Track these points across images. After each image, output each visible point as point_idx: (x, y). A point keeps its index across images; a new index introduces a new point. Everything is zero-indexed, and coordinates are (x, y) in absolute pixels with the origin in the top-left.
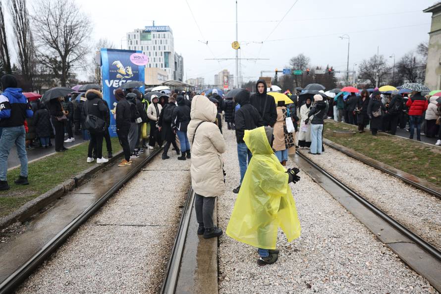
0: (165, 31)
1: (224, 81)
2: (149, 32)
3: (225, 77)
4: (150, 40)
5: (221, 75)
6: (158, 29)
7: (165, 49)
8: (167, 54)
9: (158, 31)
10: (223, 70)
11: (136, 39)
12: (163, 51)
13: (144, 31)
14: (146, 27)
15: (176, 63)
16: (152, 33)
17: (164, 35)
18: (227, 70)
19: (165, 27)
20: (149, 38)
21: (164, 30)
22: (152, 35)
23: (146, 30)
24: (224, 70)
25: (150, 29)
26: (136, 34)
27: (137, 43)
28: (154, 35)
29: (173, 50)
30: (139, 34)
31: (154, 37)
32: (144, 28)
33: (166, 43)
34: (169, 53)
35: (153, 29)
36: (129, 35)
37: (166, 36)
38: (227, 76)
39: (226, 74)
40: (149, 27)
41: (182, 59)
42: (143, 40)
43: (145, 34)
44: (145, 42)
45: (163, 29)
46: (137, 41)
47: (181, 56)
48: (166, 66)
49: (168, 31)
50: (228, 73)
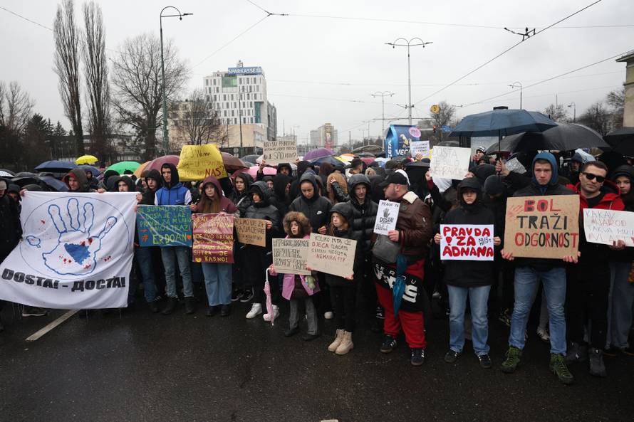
0: (256, 74)
1: (326, 140)
2: (234, 75)
3: (328, 134)
4: (236, 86)
5: (322, 131)
6: (245, 71)
7: (255, 98)
8: (258, 105)
9: (246, 74)
10: (324, 124)
11: (217, 85)
12: (253, 101)
13: (227, 75)
14: (229, 69)
15: (269, 116)
16: (238, 77)
17: (255, 79)
18: (329, 124)
19: (256, 68)
20: (234, 84)
21: (255, 72)
22: (238, 80)
23: (231, 73)
24: (326, 124)
25: (235, 71)
26: (217, 78)
27: (218, 91)
28: (241, 79)
29: (265, 98)
30: (220, 78)
31: (241, 83)
32: (226, 71)
33: (258, 90)
34: (261, 103)
35: (239, 71)
36: (207, 81)
37: (258, 81)
38: (331, 133)
39: (329, 130)
40: (234, 69)
41: (275, 110)
42: (227, 87)
43: (228, 78)
44: (229, 89)
45: (253, 71)
46: (218, 88)
47: (274, 107)
48: (257, 122)
49: (260, 74)
50: (332, 128)
